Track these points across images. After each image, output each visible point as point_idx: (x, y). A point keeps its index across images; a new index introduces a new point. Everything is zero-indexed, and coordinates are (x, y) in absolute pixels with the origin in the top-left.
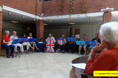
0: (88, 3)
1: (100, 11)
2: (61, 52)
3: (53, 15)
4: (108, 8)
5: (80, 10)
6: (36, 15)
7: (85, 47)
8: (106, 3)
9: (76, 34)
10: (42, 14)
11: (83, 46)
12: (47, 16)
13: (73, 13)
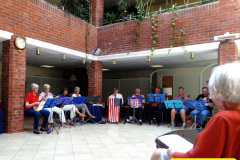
0: (186, 24)
1: (212, 40)
2: (136, 122)
3: (119, 52)
4: (227, 34)
5: (173, 39)
6: (87, 52)
7: (183, 111)
8: (224, 23)
9: (164, 86)
10: (99, 50)
11: (178, 110)
12: (108, 53)
13: (158, 47)
